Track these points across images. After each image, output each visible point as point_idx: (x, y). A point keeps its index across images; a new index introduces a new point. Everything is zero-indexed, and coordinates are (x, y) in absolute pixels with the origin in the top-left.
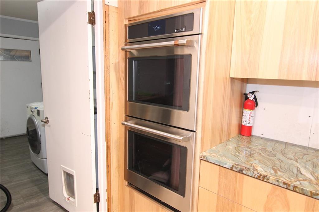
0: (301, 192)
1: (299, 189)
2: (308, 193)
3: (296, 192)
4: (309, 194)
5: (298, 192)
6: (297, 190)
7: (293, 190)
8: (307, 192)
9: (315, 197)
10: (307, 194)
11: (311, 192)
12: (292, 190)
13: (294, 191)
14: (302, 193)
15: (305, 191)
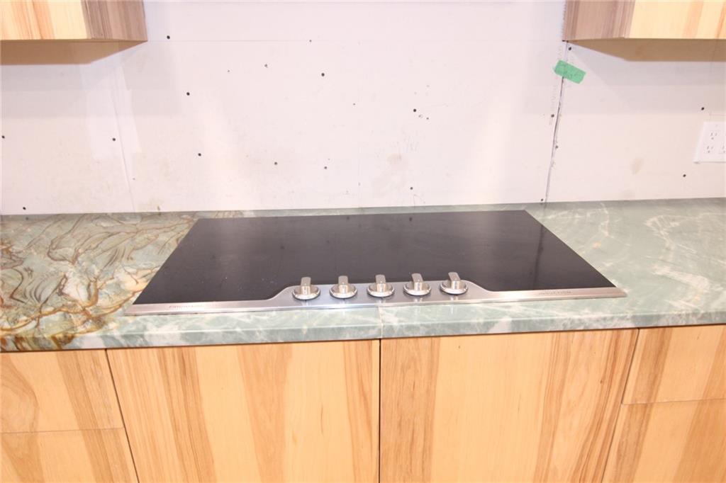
0: (36, 347)
1: (28, 343)
2: (49, 343)
3: (25, 351)
4: (53, 345)
5: (30, 349)
6: (25, 345)
7: (18, 348)
8: (47, 343)
9: (67, 346)
10: (50, 346)
11: (54, 338)
12: (15, 349)
13: (20, 351)
14: (39, 349)
15: (43, 343)
